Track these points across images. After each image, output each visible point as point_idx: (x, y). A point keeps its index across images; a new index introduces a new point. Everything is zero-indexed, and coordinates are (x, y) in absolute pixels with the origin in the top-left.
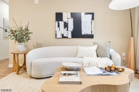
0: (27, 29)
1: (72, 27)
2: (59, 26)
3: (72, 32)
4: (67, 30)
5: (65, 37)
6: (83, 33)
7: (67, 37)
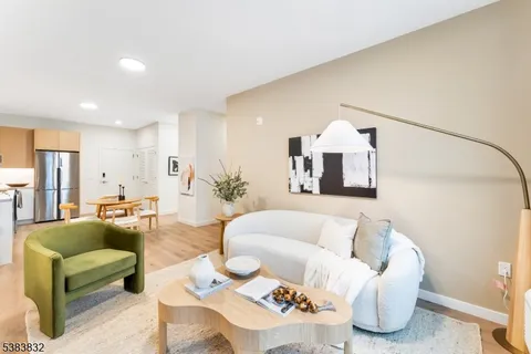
0: (238, 179)
1: (322, 170)
2: (294, 167)
3: (320, 181)
4: (311, 176)
5: (306, 192)
6: (347, 184)
7: (311, 192)
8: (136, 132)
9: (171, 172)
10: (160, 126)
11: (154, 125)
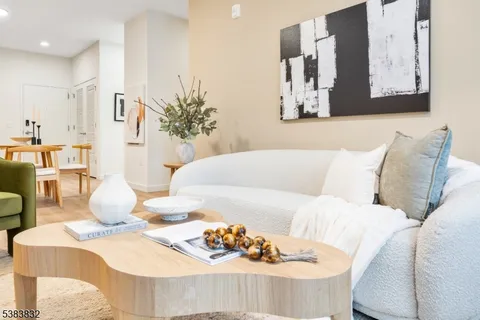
1: (333, 73)
2: (289, 77)
3: (331, 94)
4: (316, 87)
5: (308, 116)
6: (376, 92)
7: (315, 116)
8: (71, 61)
9: (119, 117)
10: (102, 48)
11: (93, 46)
